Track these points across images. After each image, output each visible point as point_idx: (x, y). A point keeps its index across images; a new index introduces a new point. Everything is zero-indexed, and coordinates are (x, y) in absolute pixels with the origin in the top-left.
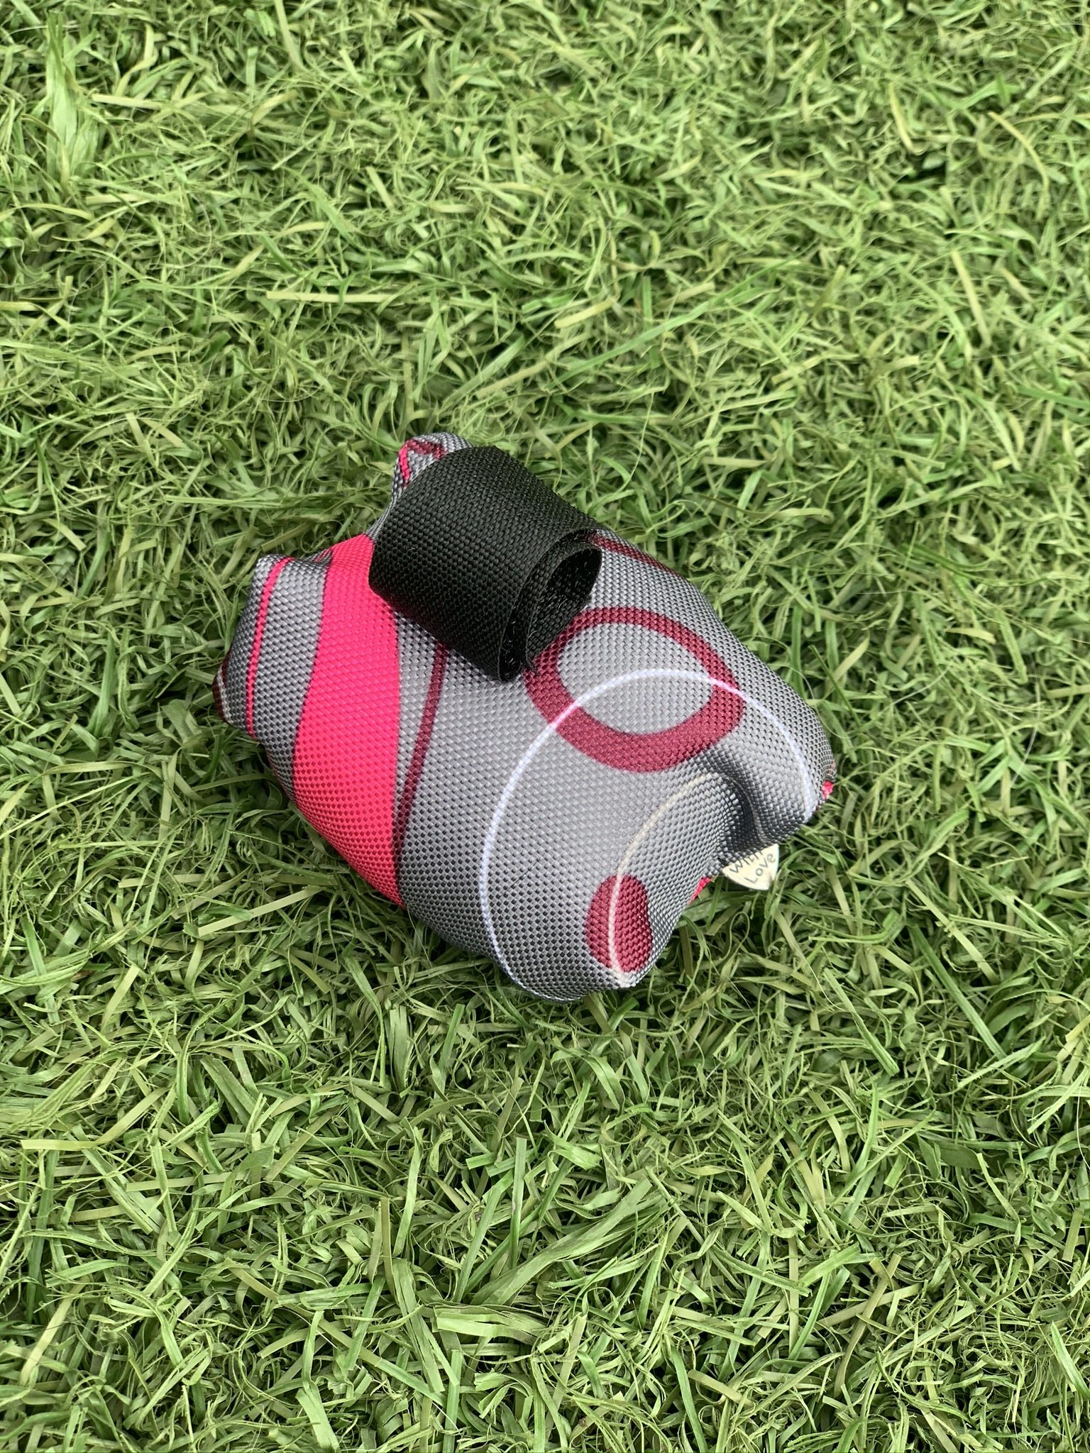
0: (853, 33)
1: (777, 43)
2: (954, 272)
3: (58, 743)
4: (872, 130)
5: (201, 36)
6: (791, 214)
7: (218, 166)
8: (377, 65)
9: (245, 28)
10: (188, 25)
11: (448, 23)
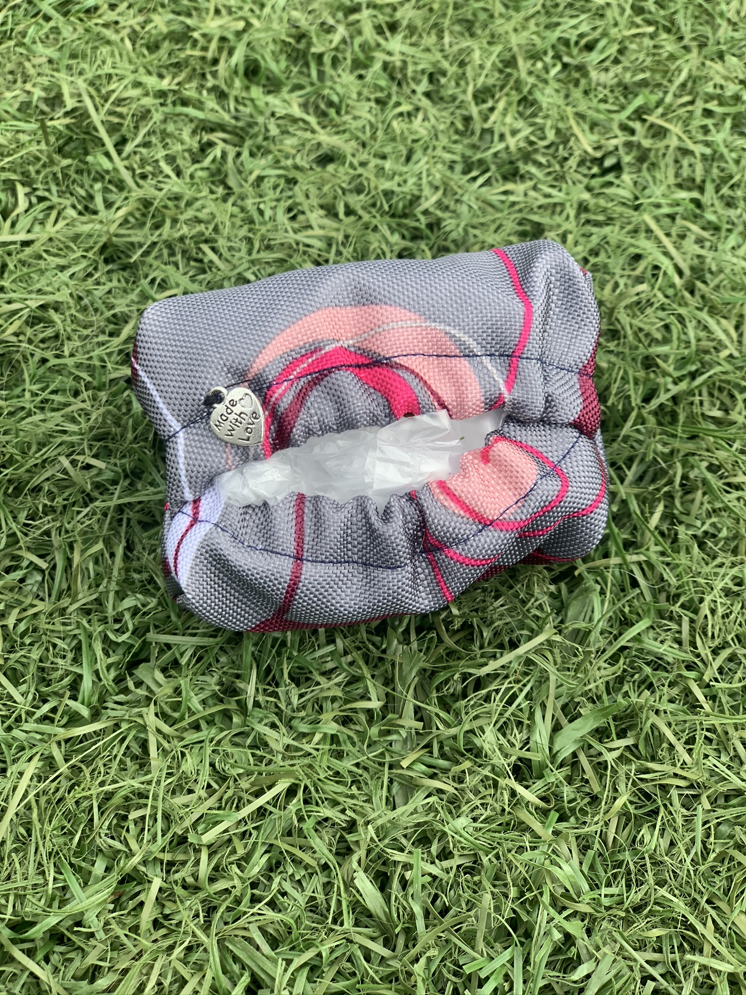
0: (529, 86)
1: (477, 104)
2: (649, 231)
3: (57, 717)
4: (561, 147)
5: (58, 184)
6: (519, 215)
7: (90, 269)
8: (192, 177)
9: (89, 173)
10: (46, 177)
11: (236, 140)
